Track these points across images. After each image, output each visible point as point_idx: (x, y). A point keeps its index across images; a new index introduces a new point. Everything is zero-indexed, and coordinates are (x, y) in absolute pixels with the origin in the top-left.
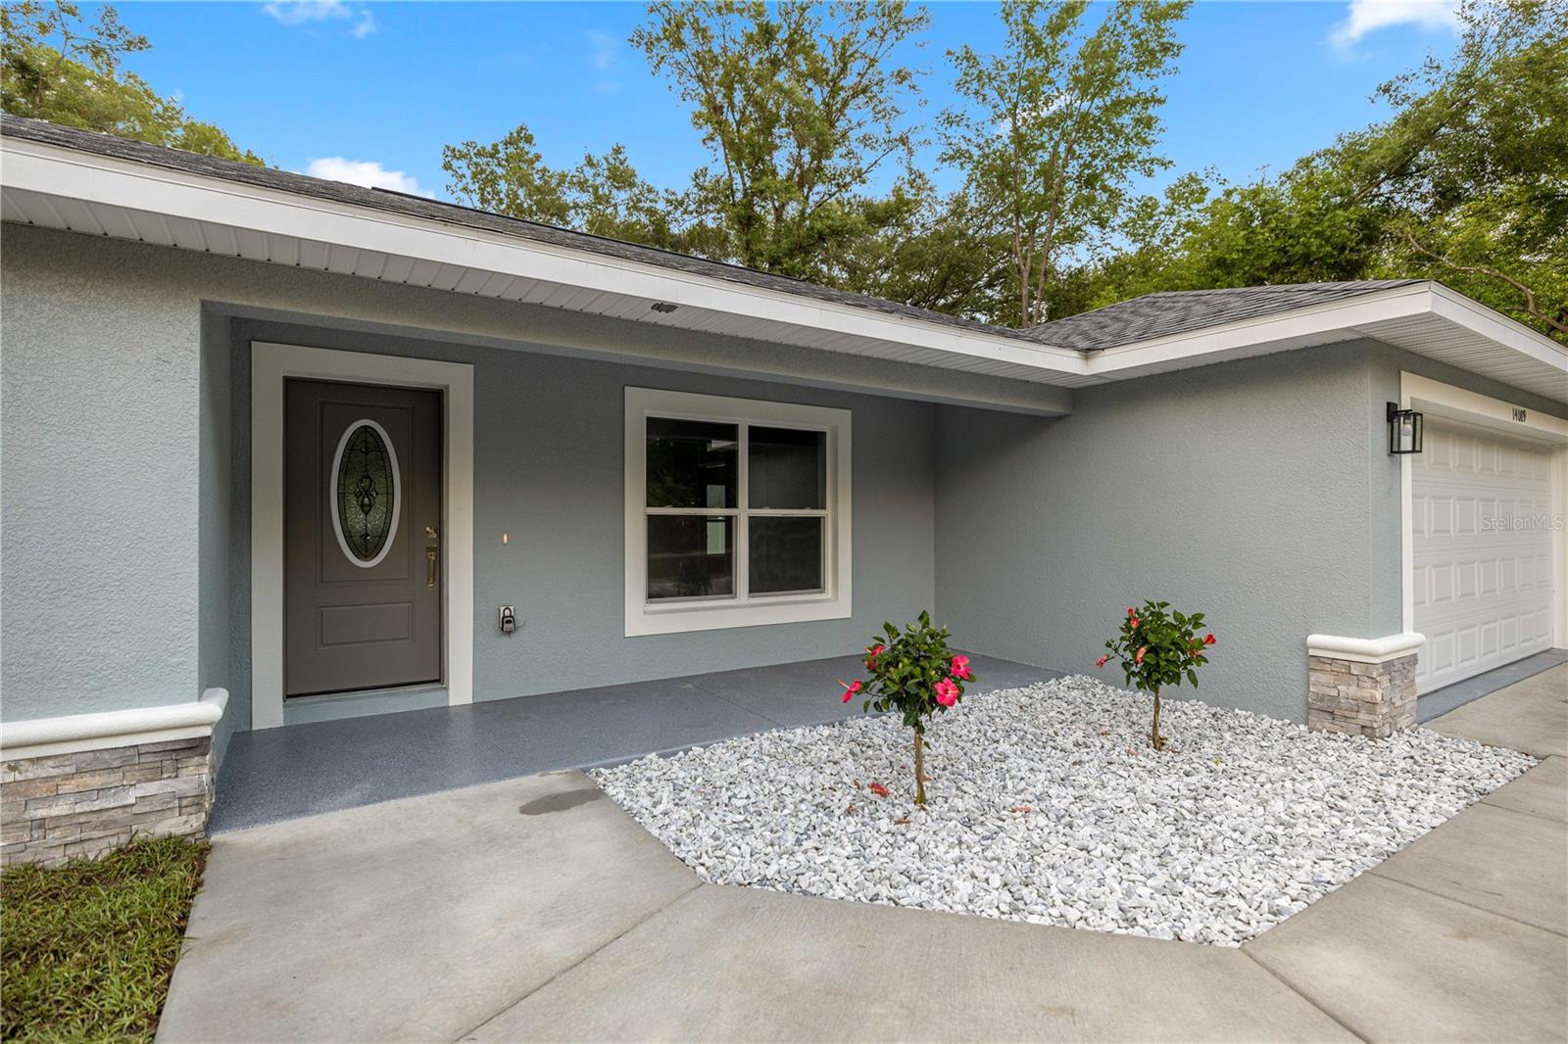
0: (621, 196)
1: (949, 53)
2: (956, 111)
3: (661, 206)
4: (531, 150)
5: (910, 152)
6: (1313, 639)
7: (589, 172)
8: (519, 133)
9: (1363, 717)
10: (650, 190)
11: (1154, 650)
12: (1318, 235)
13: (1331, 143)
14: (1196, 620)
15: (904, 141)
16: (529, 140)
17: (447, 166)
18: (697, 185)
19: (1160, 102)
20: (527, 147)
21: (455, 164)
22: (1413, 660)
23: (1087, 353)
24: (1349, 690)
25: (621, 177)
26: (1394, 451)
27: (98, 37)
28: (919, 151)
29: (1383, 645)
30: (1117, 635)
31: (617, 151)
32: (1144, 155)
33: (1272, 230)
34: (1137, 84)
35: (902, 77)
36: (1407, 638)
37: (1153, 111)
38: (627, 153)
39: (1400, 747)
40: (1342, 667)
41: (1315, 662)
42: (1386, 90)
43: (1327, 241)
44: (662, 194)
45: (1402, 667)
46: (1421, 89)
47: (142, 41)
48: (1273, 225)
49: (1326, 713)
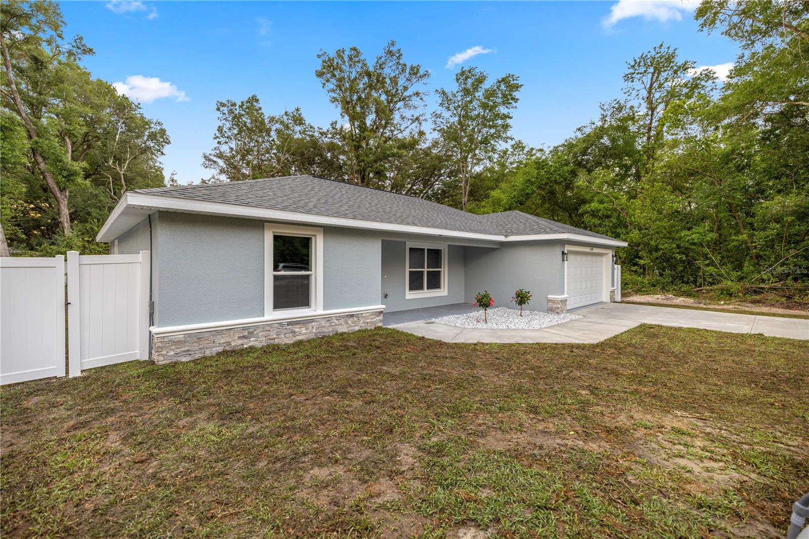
0: (298, 128)
1: (436, 91)
2: (438, 112)
3: (316, 134)
4: (257, 105)
5: (420, 124)
6: (549, 296)
7: (285, 117)
8: (252, 97)
9: (557, 310)
10: (311, 127)
11: (521, 298)
12: (559, 174)
13: (563, 142)
14: (528, 293)
15: (417, 119)
16: (257, 101)
17: (218, 109)
18: (333, 128)
19: (511, 118)
20: (255, 104)
21: (222, 109)
22: (566, 300)
23: (506, 236)
24: (554, 306)
25: (299, 120)
26: (563, 260)
27: (72, 48)
28: (424, 123)
29: (560, 297)
30: (515, 296)
31: (298, 110)
32: (504, 135)
33: (545, 172)
34: (503, 110)
35: (417, 94)
36: (566, 295)
37: (508, 121)
38: (302, 111)
39: (563, 315)
40: (553, 301)
41: (549, 301)
42: (579, 130)
43: (562, 177)
44: (316, 129)
45: (564, 302)
46: (588, 131)
47: (91, 50)
48: (546, 169)
49: (551, 310)
